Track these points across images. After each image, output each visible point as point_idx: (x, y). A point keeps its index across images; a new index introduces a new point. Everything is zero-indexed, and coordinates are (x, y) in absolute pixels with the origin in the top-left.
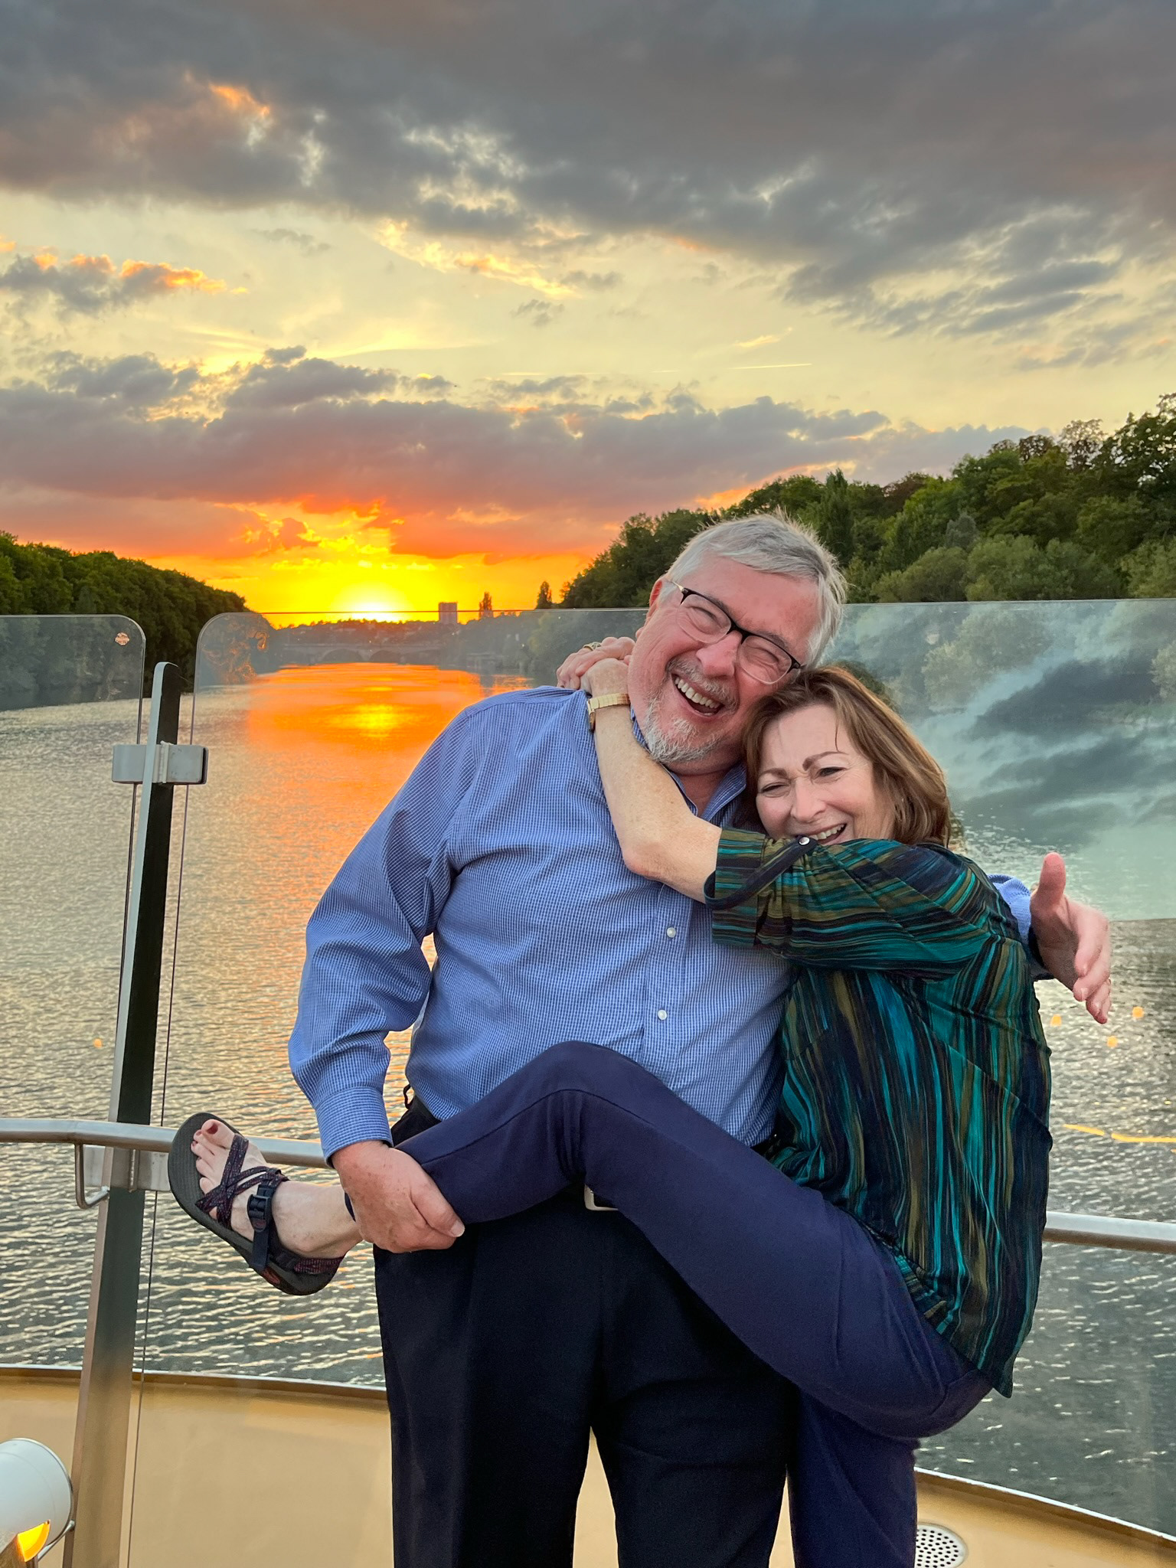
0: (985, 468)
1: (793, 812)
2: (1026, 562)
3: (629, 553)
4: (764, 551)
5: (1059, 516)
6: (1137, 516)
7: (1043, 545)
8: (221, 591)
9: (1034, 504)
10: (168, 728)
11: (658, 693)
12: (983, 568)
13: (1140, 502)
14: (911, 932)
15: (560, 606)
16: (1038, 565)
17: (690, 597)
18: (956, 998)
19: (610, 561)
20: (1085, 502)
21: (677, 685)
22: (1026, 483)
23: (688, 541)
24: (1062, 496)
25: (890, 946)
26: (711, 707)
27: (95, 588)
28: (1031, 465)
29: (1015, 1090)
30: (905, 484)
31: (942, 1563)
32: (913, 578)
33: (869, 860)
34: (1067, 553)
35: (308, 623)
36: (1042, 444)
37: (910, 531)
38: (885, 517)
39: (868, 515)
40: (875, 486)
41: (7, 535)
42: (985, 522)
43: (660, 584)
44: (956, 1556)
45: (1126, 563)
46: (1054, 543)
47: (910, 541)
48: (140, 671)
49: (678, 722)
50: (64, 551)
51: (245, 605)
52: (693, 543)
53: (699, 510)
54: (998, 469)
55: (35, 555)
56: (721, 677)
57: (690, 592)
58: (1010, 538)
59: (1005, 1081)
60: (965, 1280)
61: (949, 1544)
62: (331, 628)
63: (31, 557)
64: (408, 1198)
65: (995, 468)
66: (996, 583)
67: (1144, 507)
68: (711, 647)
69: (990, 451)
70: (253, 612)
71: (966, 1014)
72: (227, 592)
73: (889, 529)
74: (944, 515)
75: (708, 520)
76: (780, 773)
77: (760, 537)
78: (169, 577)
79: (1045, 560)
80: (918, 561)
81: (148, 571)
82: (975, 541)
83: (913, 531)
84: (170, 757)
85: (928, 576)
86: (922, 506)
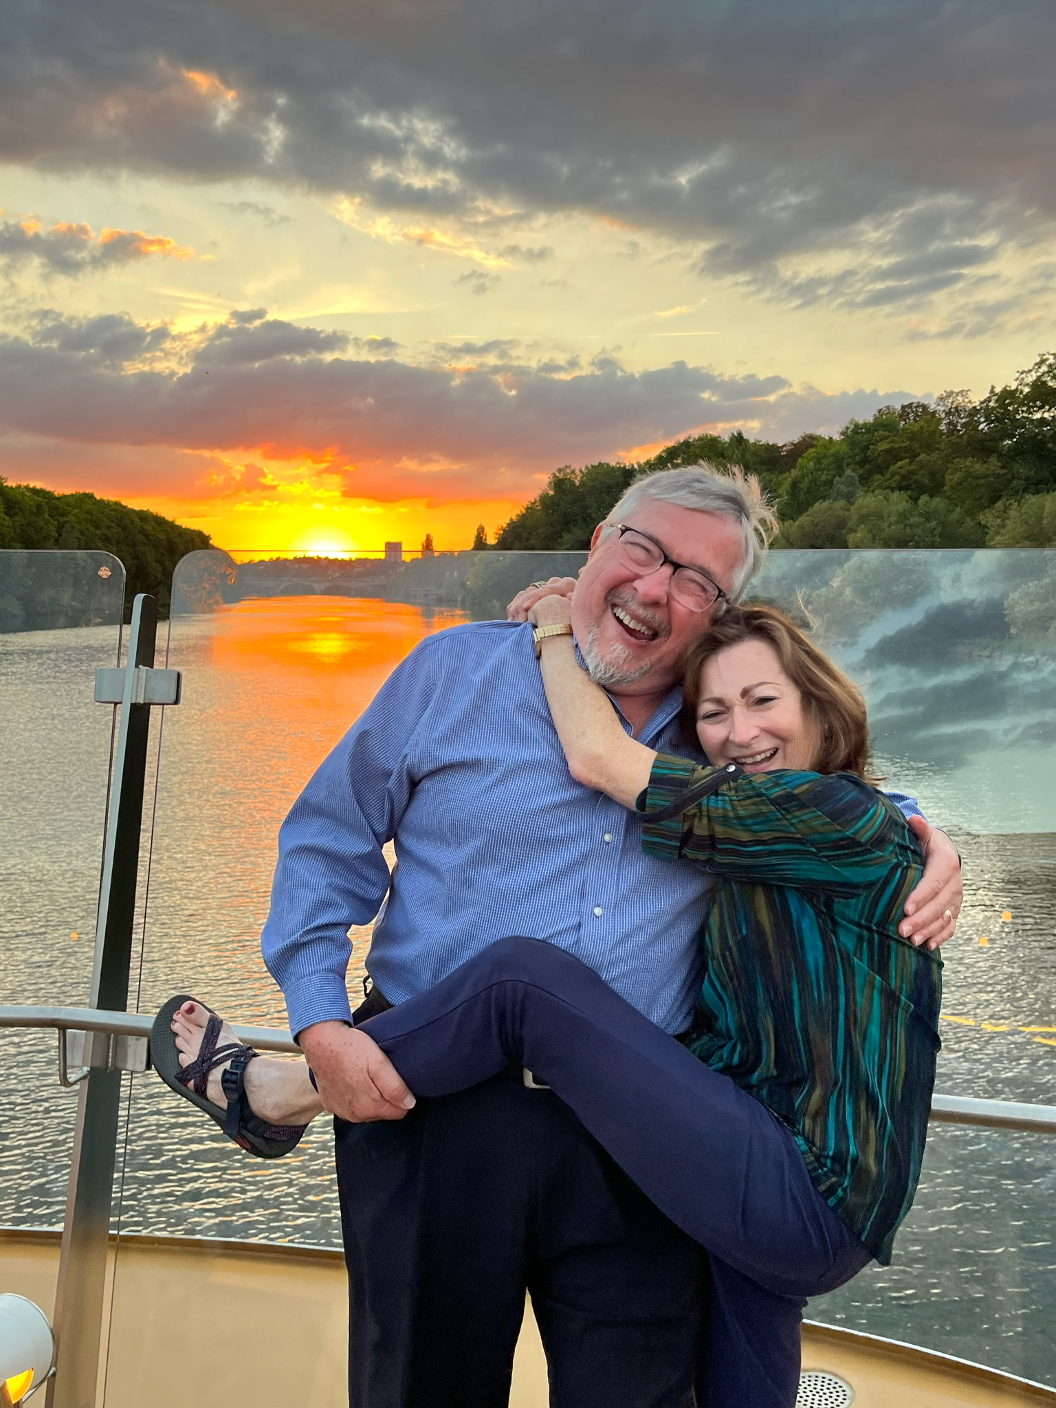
0: (868, 431)
2: (900, 514)
3: (556, 501)
5: (932, 474)
6: (997, 476)
7: (915, 500)
8: (189, 530)
9: (910, 463)
10: (146, 653)
11: (598, 621)
12: (863, 519)
13: (1000, 464)
14: (825, 857)
15: (494, 548)
16: (910, 518)
17: (628, 534)
18: (861, 917)
19: (539, 508)
20: (953, 463)
21: (615, 614)
22: (903, 445)
24: (934, 457)
25: (805, 867)
26: (647, 633)
27: (76, 525)
28: (908, 429)
29: (909, 998)
30: (800, 443)
32: (803, 527)
33: (789, 790)
34: (935, 507)
35: (267, 559)
36: (921, 410)
37: (801, 486)
38: (781, 472)
39: (767, 470)
40: (774, 445)
42: (868, 478)
43: (601, 527)
44: (845, 1399)
45: (986, 517)
46: (924, 498)
47: (802, 494)
48: (121, 601)
49: (615, 647)
50: (49, 492)
51: (211, 542)
53: (618, 463)
54: (880, 432)
55: (23, 495)
56: (655, 605)
57: (627, 529)
58: (886, 494)
59: (901, 990)
60: (855, 1161)
61: (838, 1389)
62: (288, 564)
63: (19, 497)
64: (365, 1071)
65: (877, 431)
66: (874, 531)
67: (1003, 467)
68: (646, 578)
69: (875, 415)
70: (218, 549)
71: (870, 930)
72: (194, 531)
73: (784, 484)
74: (832, 472)
75: (626, 477)
76: (719, 701)
77: (688, 483)
78: (144, 516)
79: (917, 513)
80: (808, 513)
81: (125, 511)
82: (858, 495)
83: (805, 484)
84: (147, 680)
85: (816, 525)
86: (811, 463)
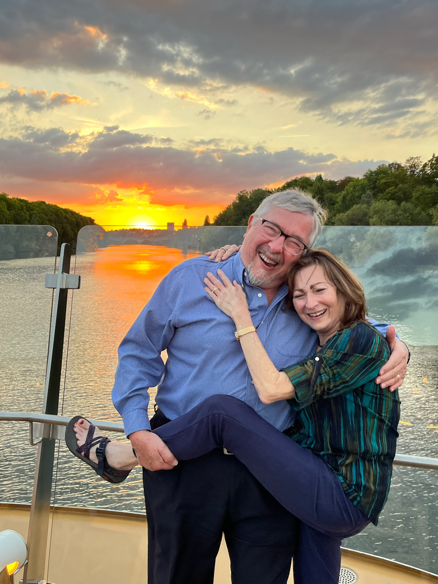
0: (376, 175)
1: (306, 306)
2: (393, 210)
3: (239, 205)
4: (293, 204)
5: (405, 193)
7: (399, 204)
8: (85, 217)
9: (395, 188)
10: (66, 268)
11: (253, 259)
12: (376, 212)
15: (213, 225)
16: (397, 212)
17: (266, 222)
19: (232, 208)
20: (416, 188)
21: (260, 256)
22: (392, 180)
23: (263, 200)
24: (406, 186)
26: (274, 264)
27: (38, 215)
28: (393, 174)
29: (389, 421)
30: (345, 180)
31: (349, 582)
32: (348, 216)
34: (408, 207)
35: (118, 230)
36: (397, 166)
37: (347, 198)
38: (337, 193)
39: (330, 192)
40: (333, 181)
41: (5, 194)
42: (376, 195)
43: (252, 217)
44: (354, 579)
45: (432, 211)
46: (403, 203)
47: (347, 202)
48: (56, 247)
49: (260, 270)
50: (26, 201)
51: (95, 222)
52: (265, 201)
53: (266, 189)
54: (382, 175)
55: (15, 202)
56: (278, 253)
57: (265, 221)
58: (385, 202)
60: (365, 486)
61: (351, 575)
62: (127, 231)
63: (13, 203)
64: (157, 451)
65: (380, 174)
66: (381, 218)
68: (273, 242)
69: (377, 168)
70: (98, 225)
72: (88, 217)
73: (339, 197)
74: (360, 192)
75: (270, 193)
76: (301, 291)
77: (291, 199)
78: (66, 211)
79: (400, 210)
80: (351, 210)
81: (58, 209)
82: (372, 202)
83: (348, 198)
84: (67, 279)
85: (354, 215)
86: (352, 188)
